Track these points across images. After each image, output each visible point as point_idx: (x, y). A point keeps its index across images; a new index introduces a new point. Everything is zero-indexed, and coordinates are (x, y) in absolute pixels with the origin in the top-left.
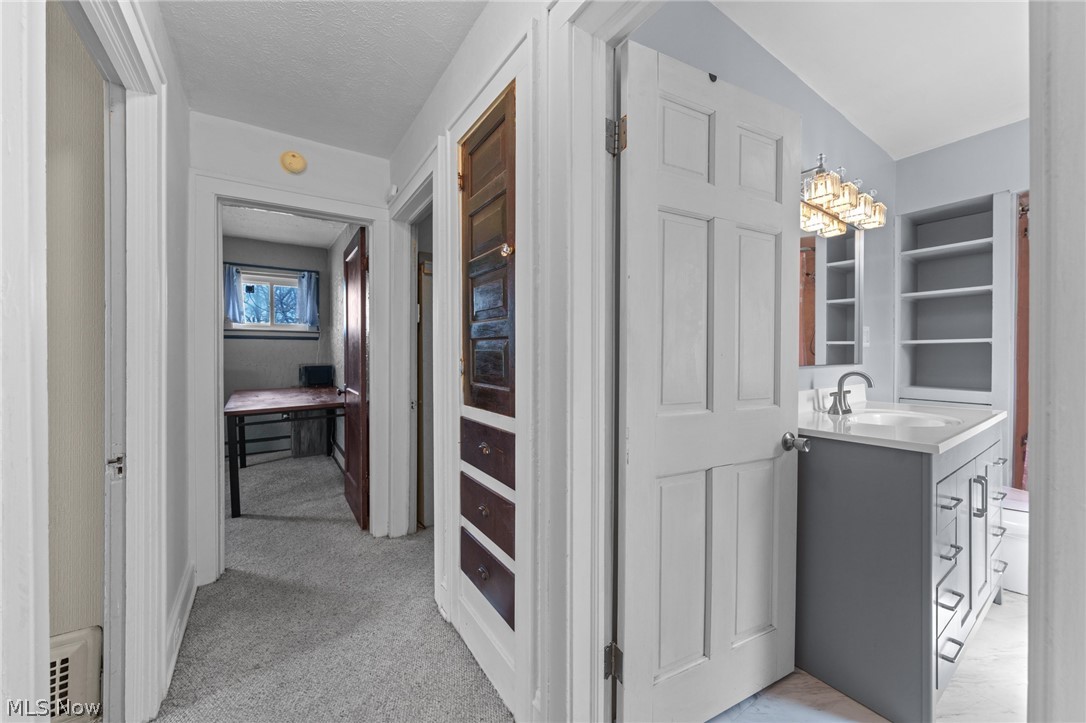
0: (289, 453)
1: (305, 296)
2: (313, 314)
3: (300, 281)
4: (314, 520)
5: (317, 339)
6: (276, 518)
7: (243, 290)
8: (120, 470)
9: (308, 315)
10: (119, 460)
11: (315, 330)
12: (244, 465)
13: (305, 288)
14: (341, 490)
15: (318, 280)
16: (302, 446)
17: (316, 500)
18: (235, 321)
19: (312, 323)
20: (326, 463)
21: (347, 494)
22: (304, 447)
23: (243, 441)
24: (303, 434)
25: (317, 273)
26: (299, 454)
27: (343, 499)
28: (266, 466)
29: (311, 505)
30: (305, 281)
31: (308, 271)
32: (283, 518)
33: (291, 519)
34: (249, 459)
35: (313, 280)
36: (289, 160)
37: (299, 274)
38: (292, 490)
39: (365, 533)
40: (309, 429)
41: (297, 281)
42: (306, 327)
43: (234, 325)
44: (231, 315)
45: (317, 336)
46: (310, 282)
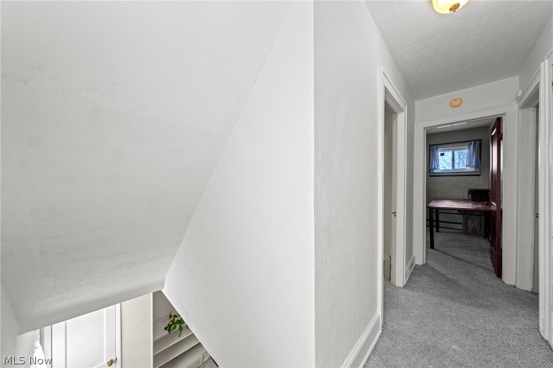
0: (461, 231)
1: (472, 154)
2: (477, 162)
3: (469, 147)
4: (468, 262)
5: (479, 175)
6: (449, 255)
7: (439, 155)
8: (395, 216)
9: (474, 163)
10: (395, 213)
11: (478, 170)
12: (438, 231)
13: (472, 150)
14: (489, 256)
15: (480, 145)
16: (469, 230)
17: (472, 255)
18: (435, 169)
19: (476, 167)
20: (483, 241)
21: (491, 258)
22: (470, 230)
23: (438, 221)
24: (469, 223)
25: (480, 140)
26: (466, 232)
27: (489, 260)
28: (448, 234)
29: (468, 256)
30: (472, 147)
31: (474, 141)
32: (453, 256)
33: (456, 258)
34: (440, 229)
35: (477, 145)
36: (453, 103)
37: (468, 143)
38: (460, 247)
39: (498, 278)
40: (473, 222)
41: (467, 146)
42: (473, 169)
43: (435, 171)
44: (433, 167)
45: (480, 173)
46: (475, 146)
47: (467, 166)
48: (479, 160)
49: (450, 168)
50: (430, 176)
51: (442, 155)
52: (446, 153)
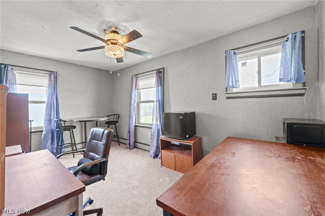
1: (289, 59)
3: (284, 45)
5: (302, 95)
7: (240, 65)
9: (293, 73)
11: (300, 86)
13: (289, 51)
15: (303, 38)
18: (233, 87)
19: (297, 81)
25: (303, 32)
30: (288, 45)
31: (292, 34)
35: (298, 40)
37: (282, 41)
41: (280, 47)
42: (290, 85)
43: (234, 90)
44: (231, 84)
45: (303, 92)
46: (295, 42)
47: (281, 80)
48: (302, 68)
49: (256, 85)
50: (228, 98)
51: (244, 64)
52: (248, 62)
